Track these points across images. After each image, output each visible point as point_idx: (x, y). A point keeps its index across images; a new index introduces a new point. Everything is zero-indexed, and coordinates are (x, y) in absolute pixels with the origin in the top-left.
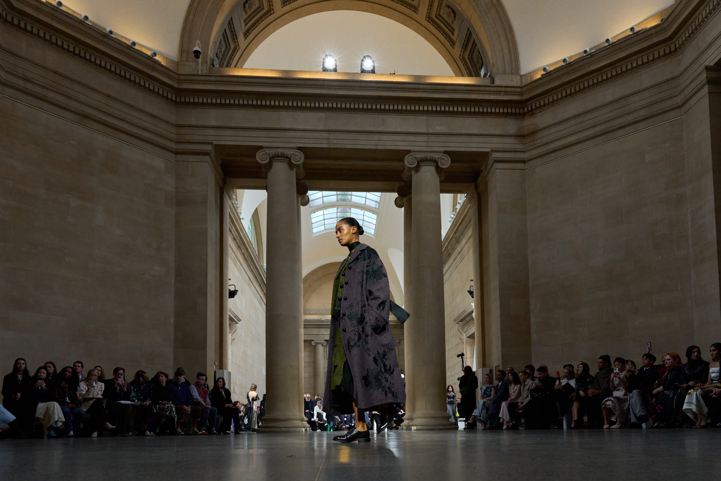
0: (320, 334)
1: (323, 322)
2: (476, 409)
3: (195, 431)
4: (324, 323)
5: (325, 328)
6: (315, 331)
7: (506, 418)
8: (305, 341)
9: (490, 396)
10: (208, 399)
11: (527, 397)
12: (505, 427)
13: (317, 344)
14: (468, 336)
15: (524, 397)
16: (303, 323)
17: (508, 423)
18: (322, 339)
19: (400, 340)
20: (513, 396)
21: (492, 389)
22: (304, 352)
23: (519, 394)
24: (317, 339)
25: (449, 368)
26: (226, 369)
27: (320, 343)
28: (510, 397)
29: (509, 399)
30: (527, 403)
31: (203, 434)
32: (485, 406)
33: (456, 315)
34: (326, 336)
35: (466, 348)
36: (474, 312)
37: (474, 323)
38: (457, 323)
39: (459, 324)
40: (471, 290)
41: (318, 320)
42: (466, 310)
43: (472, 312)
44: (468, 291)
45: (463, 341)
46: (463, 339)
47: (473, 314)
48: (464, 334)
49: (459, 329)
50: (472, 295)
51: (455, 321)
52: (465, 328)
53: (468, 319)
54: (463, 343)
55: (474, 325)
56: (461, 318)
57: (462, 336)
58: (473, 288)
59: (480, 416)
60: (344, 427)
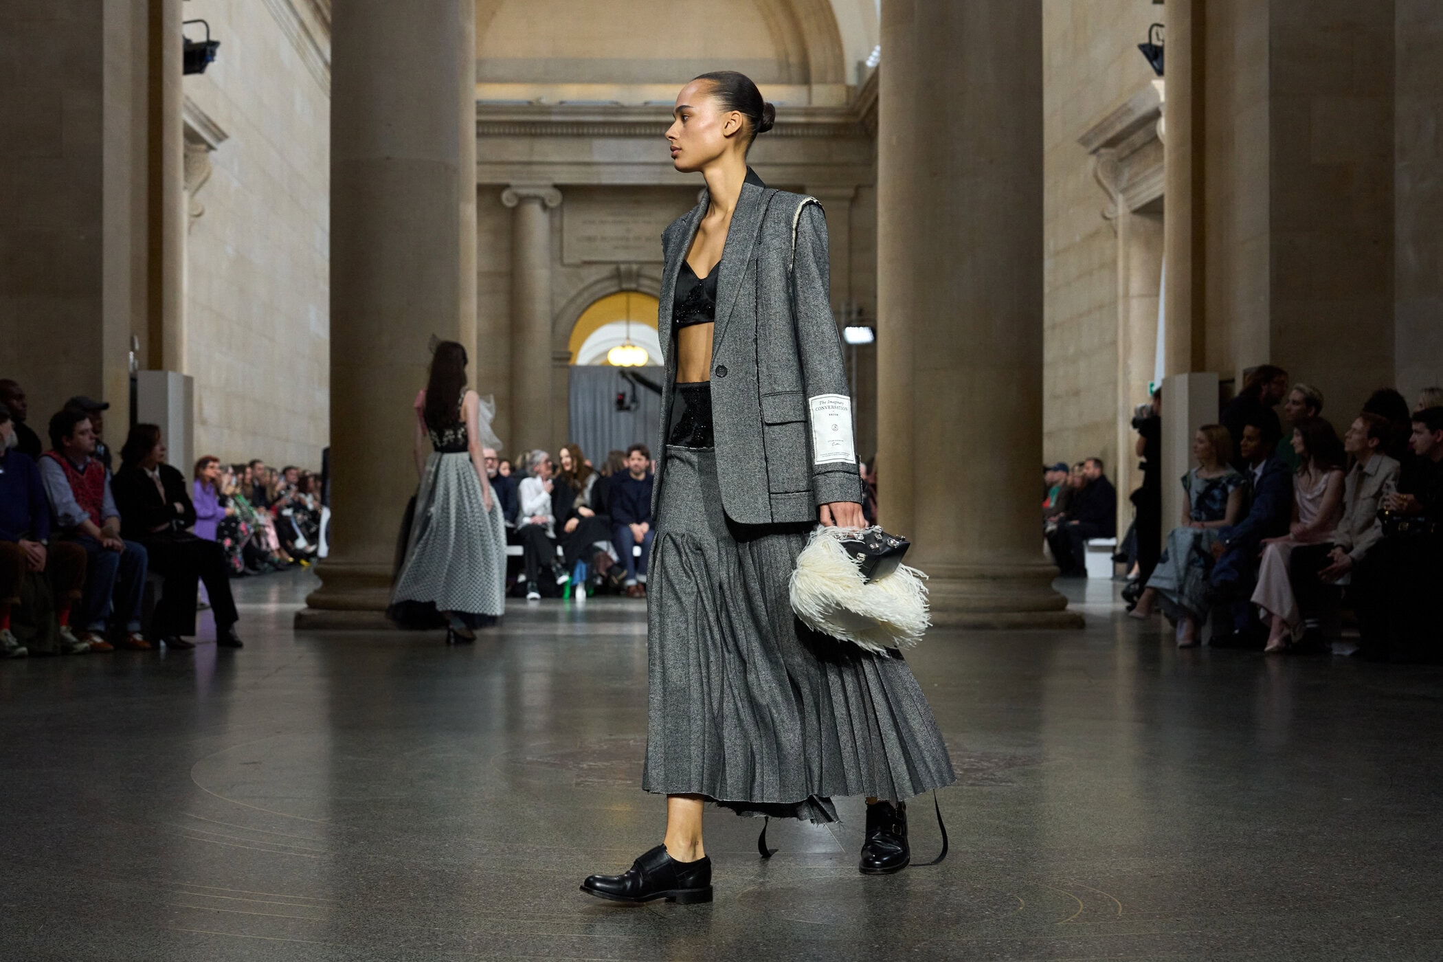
0: (536, 158)
1: (550, 113)
2: (1164, 561)
3: (63, 639)
4: (554, 118)
5: (557, 135)
6: (516, 149)
7: (1282, 609)
8: (482, 191)
9: (1220, 515)
10: (109, 504)
11: (1369, 524)
12: (1273, 643)
13: (523, 200)
14: (1138, 205)
15: (1359, 523)
17: (1289, 627)
18: (542, 182)
19: (858, 188)
20: (1309, 516)
21: (1231, 488)
23: (1337, 510)
24: (522, 184)
25: (1054, 327)
26: (175, 366)
27: (536, 198)
28: (1298, 521)
29: (1295, 528)
30: (1369, 551)
31: (95, 649)
32: (1201, 553)
33: (1091, 115)
34: (558, 168)
35: (1127, 257)
36: (1163, 113)
37: (1162, 158)
38: (1095, 152)
39: (1099, 156)
40: (1155, 42)
41: (530, 103)
42: (1130, 105)
43: (1156, 114)
44: (1142, 47)
45: (1116, 225)
46: (1116, 218)
47: (1158, 122)
48: (1120, 198)
49: (1100, 175)
50: (1158, 64)
51: (1084, 141)
52: (1126, 174)
53: (1139, 138)
54: (1116, 233)
55: (1162, 168)
56: (1110, 134)
57: (1111, 207)
58: (1163, 33)
59: (1181, 592)
60: (631, 582)
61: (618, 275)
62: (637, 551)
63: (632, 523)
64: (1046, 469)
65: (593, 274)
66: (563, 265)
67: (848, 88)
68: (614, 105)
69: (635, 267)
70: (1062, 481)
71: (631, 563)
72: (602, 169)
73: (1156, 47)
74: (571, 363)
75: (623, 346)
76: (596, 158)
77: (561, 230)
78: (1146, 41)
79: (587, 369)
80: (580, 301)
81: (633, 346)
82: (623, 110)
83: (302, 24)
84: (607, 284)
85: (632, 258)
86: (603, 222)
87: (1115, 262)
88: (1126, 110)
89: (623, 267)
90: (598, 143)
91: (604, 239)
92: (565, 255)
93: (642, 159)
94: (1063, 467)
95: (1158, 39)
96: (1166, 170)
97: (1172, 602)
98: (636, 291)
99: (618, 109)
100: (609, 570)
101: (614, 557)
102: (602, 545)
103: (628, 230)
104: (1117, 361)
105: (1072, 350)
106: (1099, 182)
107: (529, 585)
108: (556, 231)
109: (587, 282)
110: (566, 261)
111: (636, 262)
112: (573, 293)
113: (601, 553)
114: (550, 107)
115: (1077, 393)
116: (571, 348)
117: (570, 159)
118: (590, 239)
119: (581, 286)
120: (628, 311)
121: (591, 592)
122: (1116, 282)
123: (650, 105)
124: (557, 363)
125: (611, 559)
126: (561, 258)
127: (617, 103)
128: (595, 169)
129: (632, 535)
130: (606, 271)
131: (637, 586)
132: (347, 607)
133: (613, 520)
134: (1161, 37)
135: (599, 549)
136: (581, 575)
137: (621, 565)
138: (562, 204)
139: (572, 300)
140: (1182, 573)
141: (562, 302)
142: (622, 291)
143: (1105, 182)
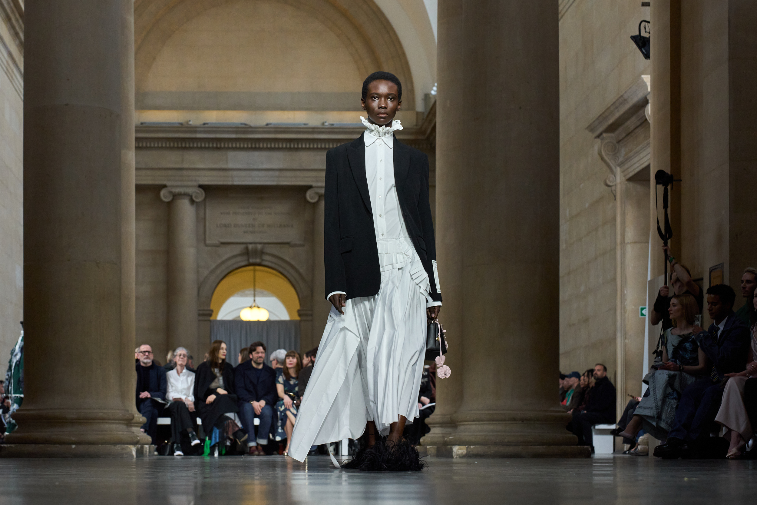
0: (186, 166)
1: (196, 132)
4: (199, 136)
5: (201, 148)
6: (171, 158)
7: (738, 426)
8: (140, 189)
12: (732, 451)
13: (176, 196)
14: (631, 174)
16: (133, 135)
18: (190, 183)
22: (137, 219)
24: (176, 184)
27: (186, 195)
32: (675, 389)
33: (596, 112)
34: (202, 173)
35: (624, 214)
36: (650, 101)
37: (650, 137)
38: (598, 136)
39: (602, 139)
40: (643, 34)
41: (181, 124)
42: (626, 96)
43: (645, 102)
44: (634, 38)
45: (615, 191)
46: (616, 185)
47: (646, 109)
48: (618, 170)
49: (603, 153)
50: (646, 51)
51: (591, 128)
52: (623, 152)
53: (632, 123)
54: (615, 196)
55: (649, 144)
56: (611, 121)
57: (611, 177)
58: (649, 27)
59: (659, 417)
60: (252, 444)
61: (247, 253)
62: (257, 422)
63: (253, 401)
64: (563, 377)
65: (228, 252)
66: (206, 245)
67: (417, 113)
68: (244, 126)
69: (259, 247)
70: (576, 385)
71: (252, 431)
72: (235, 173)
73: (644, 38)
74: (212, 318)
75: (251, 307)
76: (230, 165)
77: (205, 219)
78: (637, 33)
79: (223, 322)
80: (218, 271)
81: (258, 307)
82: (249, 130)
83: (10, 54)
84: (239, 259)
85: (258, 240)
86: (236, 213)
87: (614, 219)
88: (621, 100)
89: (250, 246)
90: (231, 154)
91: (236, 226)
92: (207, 237)
93: (264, 167)
94: (576, 375)
95: (646, 31)
96: (651, 145)
97: (653, 425)
98: (259, 265)
99: (246, 128)
100: (235, 434)
101: (239, 425)
102: (231, 415)
103: (254, 219)
104: (616, 291)
105: (583, 288)
106: (602, 159)
107: (175, 446)
108: (201, 220)
109: (224, 258)
110: (208, 242)
111: (260, 243)
112: (213, 266)
113: (229, 421)
114: (196, 127)
115: (586, 320)
116: (212, 307)
117: (212, 166)
118: (225, 226)
119: (219, 261)
120: (254, 282)
121: (224, 452)
122: (615, 234)
123: (270, 126)
124: (201, 318)
125: (237, 426)
126: (205, 240)
127: (245, 124)
128: (230, 173)
129: (253, 409)
130: (238, 249)
131: (257, 447)
132: (35, 442)
133: (239, 399)
134: (648, 30)
135: (228, 418)
136: (215, 438)
137: (244, 431)
138: (205, 199)
139: (213, 272)
140: (659, 403)
141: (206, 272)
142: (250, 265)
143: (606, 158)
